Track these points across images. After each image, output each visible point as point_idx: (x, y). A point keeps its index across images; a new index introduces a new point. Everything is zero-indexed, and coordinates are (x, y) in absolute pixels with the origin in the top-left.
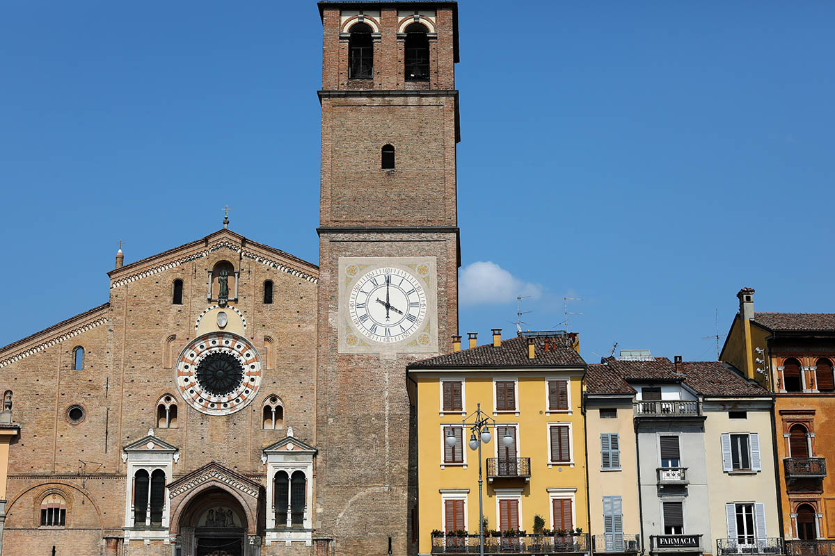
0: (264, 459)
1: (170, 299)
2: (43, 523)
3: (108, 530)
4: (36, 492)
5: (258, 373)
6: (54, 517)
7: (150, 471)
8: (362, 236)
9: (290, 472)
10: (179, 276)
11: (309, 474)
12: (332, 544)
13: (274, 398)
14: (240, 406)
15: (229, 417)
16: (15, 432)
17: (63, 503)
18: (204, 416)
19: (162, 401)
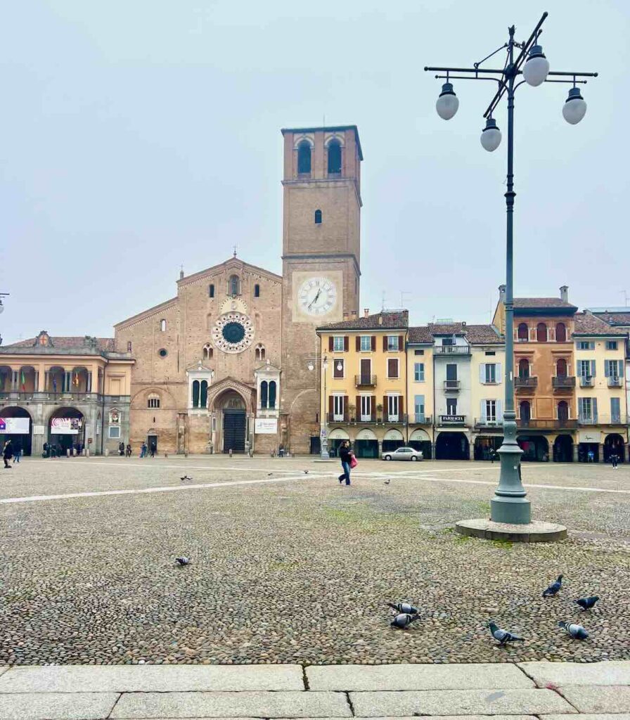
0: (255, 374)
1: (208, 295)
2: (149, 407)
3: (180, 410)
4: (145, 392)
5: (252, 332)
6: (154, 403)
7: (200, 381)
8: (305, 260)
9: (268, 382)
10: (212, 283)
11: (278, 382)
12: (289, 417)
13: (260, 345)
14: (244, 349)
15: (239, 354)
16: (133, 362)
17: (158, 396)
18: (226, 354)
19: (205, 346)
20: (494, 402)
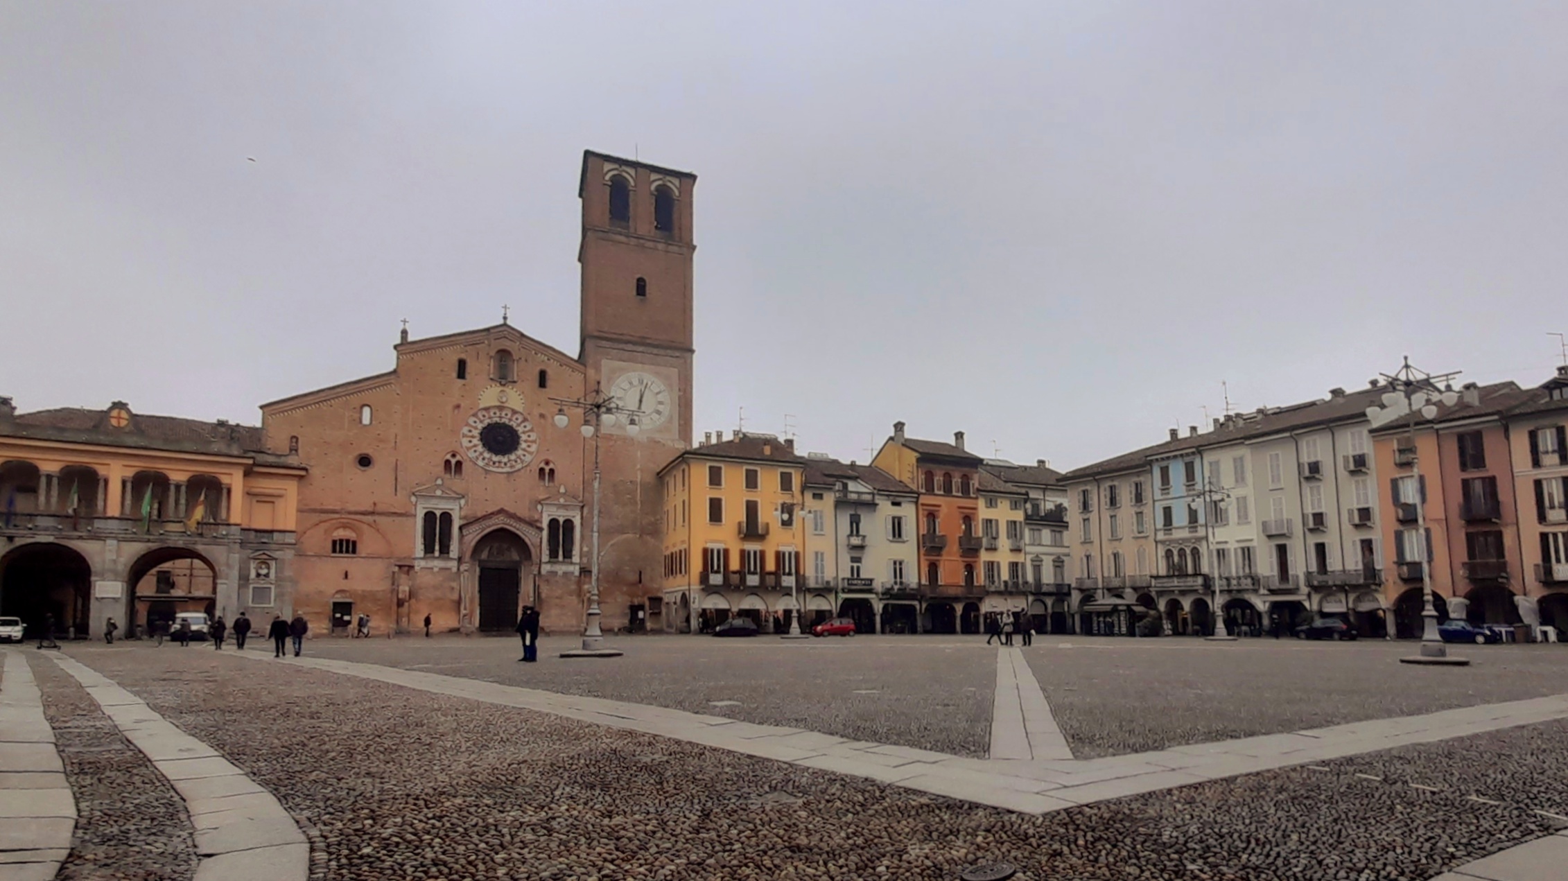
0: (539, 507)
1: (455, 375)
2: (334, 551)
3: (399, 559)
4: (327, 524)
5: (534, 442)
6: (346, 547)
7: (438, 513)
8: (621, 346)
9: (561, 520)
10: (463, 356)
11: (577, 522)
13: (547, 463)
14: (519, 466)
15: (508, 473)
16: (303, 473)
17: (355, 535)
18: (487, 472)
19: (448, 457)
20: (901, 563)
